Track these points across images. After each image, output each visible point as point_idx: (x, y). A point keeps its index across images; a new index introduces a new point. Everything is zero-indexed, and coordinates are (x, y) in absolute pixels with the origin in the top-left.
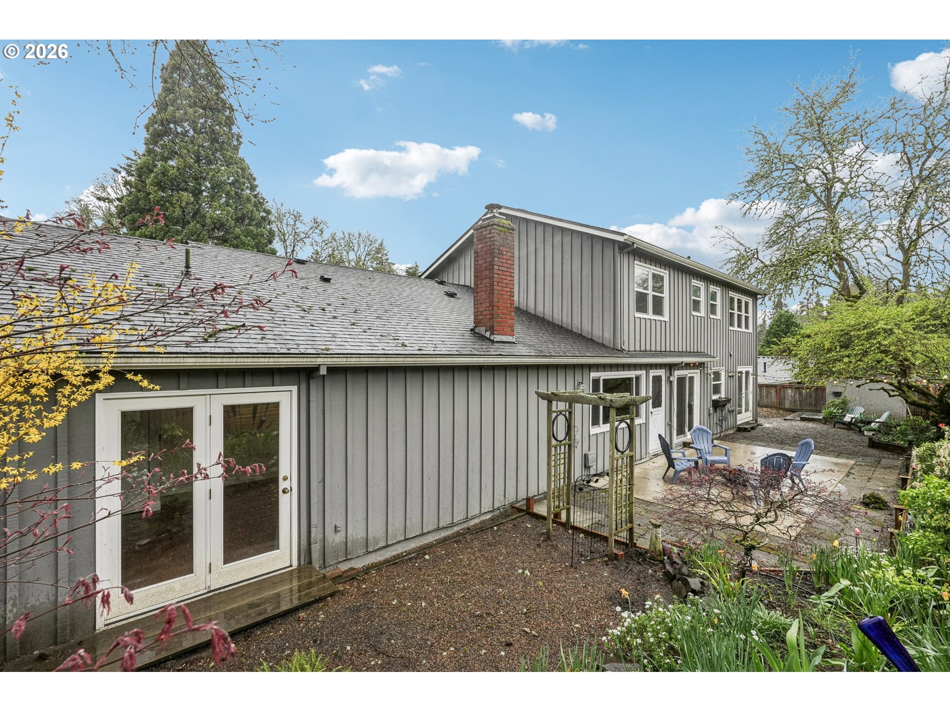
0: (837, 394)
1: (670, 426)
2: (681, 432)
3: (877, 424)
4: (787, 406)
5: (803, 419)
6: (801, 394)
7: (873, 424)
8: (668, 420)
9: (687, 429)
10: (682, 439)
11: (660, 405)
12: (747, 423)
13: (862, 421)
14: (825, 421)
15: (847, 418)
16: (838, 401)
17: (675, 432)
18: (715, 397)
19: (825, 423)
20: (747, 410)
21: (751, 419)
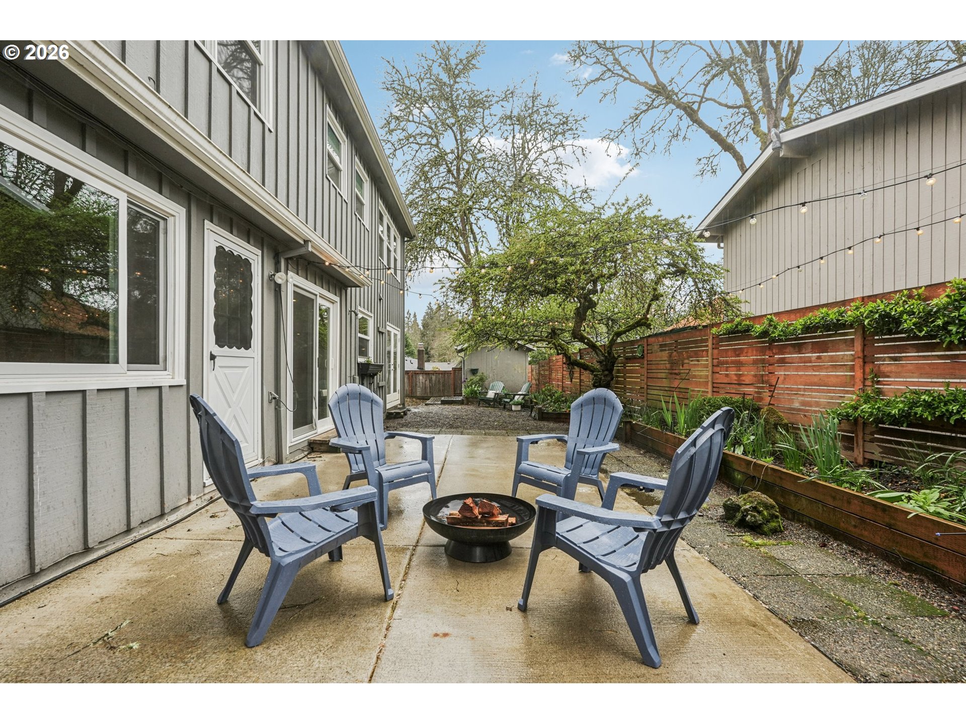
0: (474, 372)
1: (277, 402)
2: (302, 419)
3: (522, 397)
4: (418, 394)
5: (444, 403)
6: (431, 380)
7: (517, 397)
8: (270, 387)
9: (315, 413)
10: (306, 435)
11: (245, 343)
12: (395, 407)
13: (506, 396)
14: (467, 401)
15: (491, 394)
16: (476, 378)
17: (288, 417)
18: (361, 360)
19: (467, 404)
20: (395, 391)
21: (399, 402)
